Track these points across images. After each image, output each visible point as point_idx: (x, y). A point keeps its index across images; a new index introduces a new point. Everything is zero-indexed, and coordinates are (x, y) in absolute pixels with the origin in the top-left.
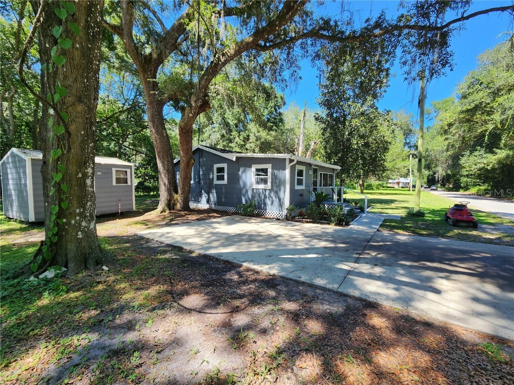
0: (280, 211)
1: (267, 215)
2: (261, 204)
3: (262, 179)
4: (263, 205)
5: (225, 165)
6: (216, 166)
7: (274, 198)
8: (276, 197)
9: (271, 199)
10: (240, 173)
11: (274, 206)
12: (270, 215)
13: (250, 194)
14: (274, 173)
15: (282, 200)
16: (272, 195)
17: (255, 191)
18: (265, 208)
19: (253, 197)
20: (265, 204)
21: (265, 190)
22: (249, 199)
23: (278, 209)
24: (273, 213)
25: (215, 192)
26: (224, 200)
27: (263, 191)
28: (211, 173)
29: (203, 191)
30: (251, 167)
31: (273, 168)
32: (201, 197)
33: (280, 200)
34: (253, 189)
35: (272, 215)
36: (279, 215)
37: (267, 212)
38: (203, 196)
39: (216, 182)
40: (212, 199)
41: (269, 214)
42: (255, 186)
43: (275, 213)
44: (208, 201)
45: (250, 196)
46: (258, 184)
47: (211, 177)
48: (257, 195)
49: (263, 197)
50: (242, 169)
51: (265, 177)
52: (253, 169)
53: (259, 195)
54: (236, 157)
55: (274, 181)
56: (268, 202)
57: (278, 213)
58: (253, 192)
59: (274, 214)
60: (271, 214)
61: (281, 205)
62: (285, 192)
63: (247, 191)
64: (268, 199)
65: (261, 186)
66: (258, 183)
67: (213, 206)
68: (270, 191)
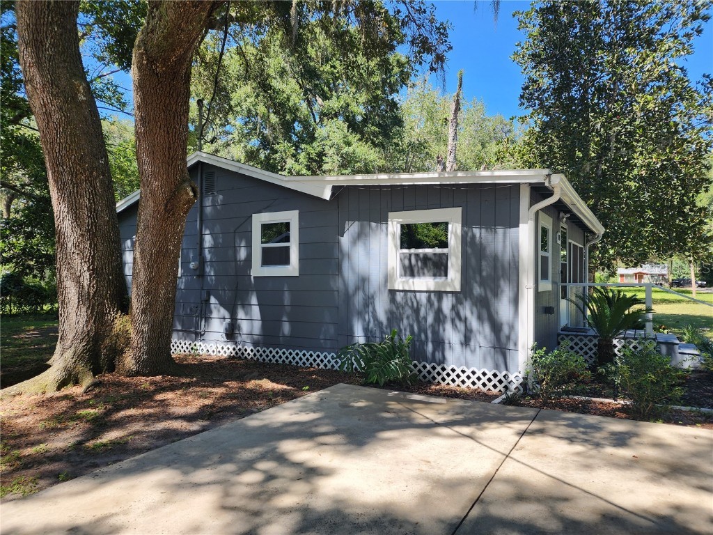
0: (497, 367)
1: (448, 380)
2: (424, 343)
3: (426, 259)
4: (430, 347)
5: (292, 217)
6: (260, 219)
7: (474, 323)
8: (480, 318)
9: (461, 326)
10: (345, 240)
11: (473, 352)
12: (458, 381)
13: (381, 307)
14: (474, 236)
15: (506, 330)
16: (467, 311)
17: (399, 297)
18: (438, 355)
19: (394, 317)
20: (439, 343)
21: (440, 294)
22: (380, 324)
23: (490, 362)
24: (468, 372)
25: (254, 300)
26: (286, 328)
27: (429, 299)
28: (243, 244)
29: (213, 300)
30: (383, 220)
31: (466, 223)
32: (208, 319)
33: (496, 327)
34: (393, 293)
35: (468, 383)
36: (495, 381)
37: (449, 370)
38: (215, 314)
39: (258, 270)
40: (245, 326)
41: (453, 375)
42: (401, 283)
43: (479, 374)
44: (232, 333)
45: (382, 316)
46: (412, 275)
47: (242, 254)
48: (408, 311)
49: (430, 319)
50: (352, 228)
51: (438, 250)
52: (394, 226)
53: (416, 311)
54: (335, 189)
55: (473, 261)
56: (452, 335)
57: (489, 375)
58: (393, 299)
59: (474, 378)
60: (463, 377)
61: (501, 346)
62: (516, 301)
63: (369, 301)
64: (448, 326)
65: (425, 283)
66: (410, 271)
67: (249, 348)
68: (459, 297)
